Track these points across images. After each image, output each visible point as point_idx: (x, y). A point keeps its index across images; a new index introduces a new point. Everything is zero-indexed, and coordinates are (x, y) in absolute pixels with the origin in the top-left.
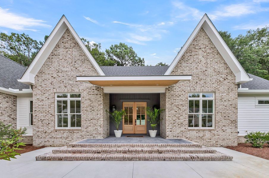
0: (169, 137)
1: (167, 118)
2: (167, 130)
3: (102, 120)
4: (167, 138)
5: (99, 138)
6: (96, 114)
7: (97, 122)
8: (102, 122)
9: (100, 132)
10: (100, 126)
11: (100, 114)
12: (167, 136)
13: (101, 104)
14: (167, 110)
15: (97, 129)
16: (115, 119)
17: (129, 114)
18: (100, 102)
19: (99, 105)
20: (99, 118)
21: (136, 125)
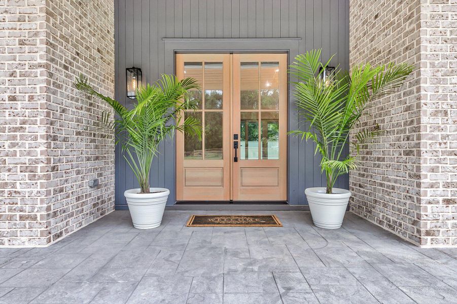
0: (441, 237)
1: (424, 120)
2: (428, 194)
3: (42, 131)
4: (428, 244)
5: (23, 242)
6: (6, 96)
7: (13, 145)
8: (43, 148)
9: (27, 208)
10: (30, 169)
11: (31, 98)
12: (428, 233)
13: (36, 34)
14: (426, 72)
15: (14, 186)
16: (131, 131)
17: (203, 111)
18: (26, 25)
19: (22, 43)
20: (24, 123)
21: (236, 160)
